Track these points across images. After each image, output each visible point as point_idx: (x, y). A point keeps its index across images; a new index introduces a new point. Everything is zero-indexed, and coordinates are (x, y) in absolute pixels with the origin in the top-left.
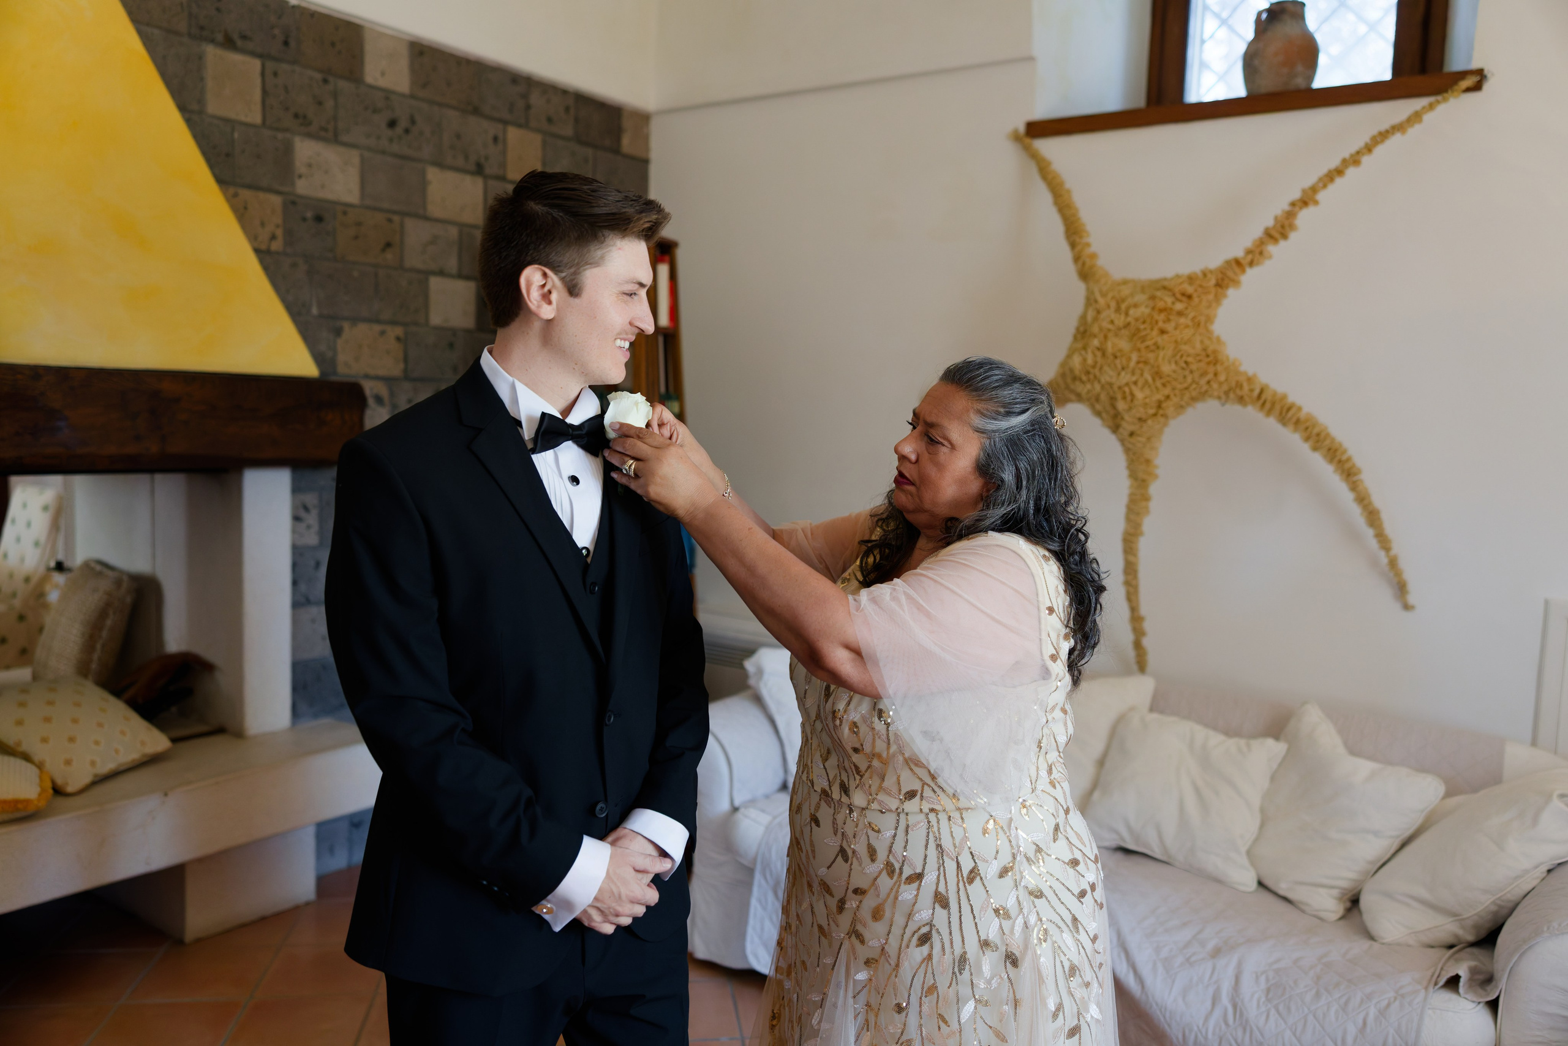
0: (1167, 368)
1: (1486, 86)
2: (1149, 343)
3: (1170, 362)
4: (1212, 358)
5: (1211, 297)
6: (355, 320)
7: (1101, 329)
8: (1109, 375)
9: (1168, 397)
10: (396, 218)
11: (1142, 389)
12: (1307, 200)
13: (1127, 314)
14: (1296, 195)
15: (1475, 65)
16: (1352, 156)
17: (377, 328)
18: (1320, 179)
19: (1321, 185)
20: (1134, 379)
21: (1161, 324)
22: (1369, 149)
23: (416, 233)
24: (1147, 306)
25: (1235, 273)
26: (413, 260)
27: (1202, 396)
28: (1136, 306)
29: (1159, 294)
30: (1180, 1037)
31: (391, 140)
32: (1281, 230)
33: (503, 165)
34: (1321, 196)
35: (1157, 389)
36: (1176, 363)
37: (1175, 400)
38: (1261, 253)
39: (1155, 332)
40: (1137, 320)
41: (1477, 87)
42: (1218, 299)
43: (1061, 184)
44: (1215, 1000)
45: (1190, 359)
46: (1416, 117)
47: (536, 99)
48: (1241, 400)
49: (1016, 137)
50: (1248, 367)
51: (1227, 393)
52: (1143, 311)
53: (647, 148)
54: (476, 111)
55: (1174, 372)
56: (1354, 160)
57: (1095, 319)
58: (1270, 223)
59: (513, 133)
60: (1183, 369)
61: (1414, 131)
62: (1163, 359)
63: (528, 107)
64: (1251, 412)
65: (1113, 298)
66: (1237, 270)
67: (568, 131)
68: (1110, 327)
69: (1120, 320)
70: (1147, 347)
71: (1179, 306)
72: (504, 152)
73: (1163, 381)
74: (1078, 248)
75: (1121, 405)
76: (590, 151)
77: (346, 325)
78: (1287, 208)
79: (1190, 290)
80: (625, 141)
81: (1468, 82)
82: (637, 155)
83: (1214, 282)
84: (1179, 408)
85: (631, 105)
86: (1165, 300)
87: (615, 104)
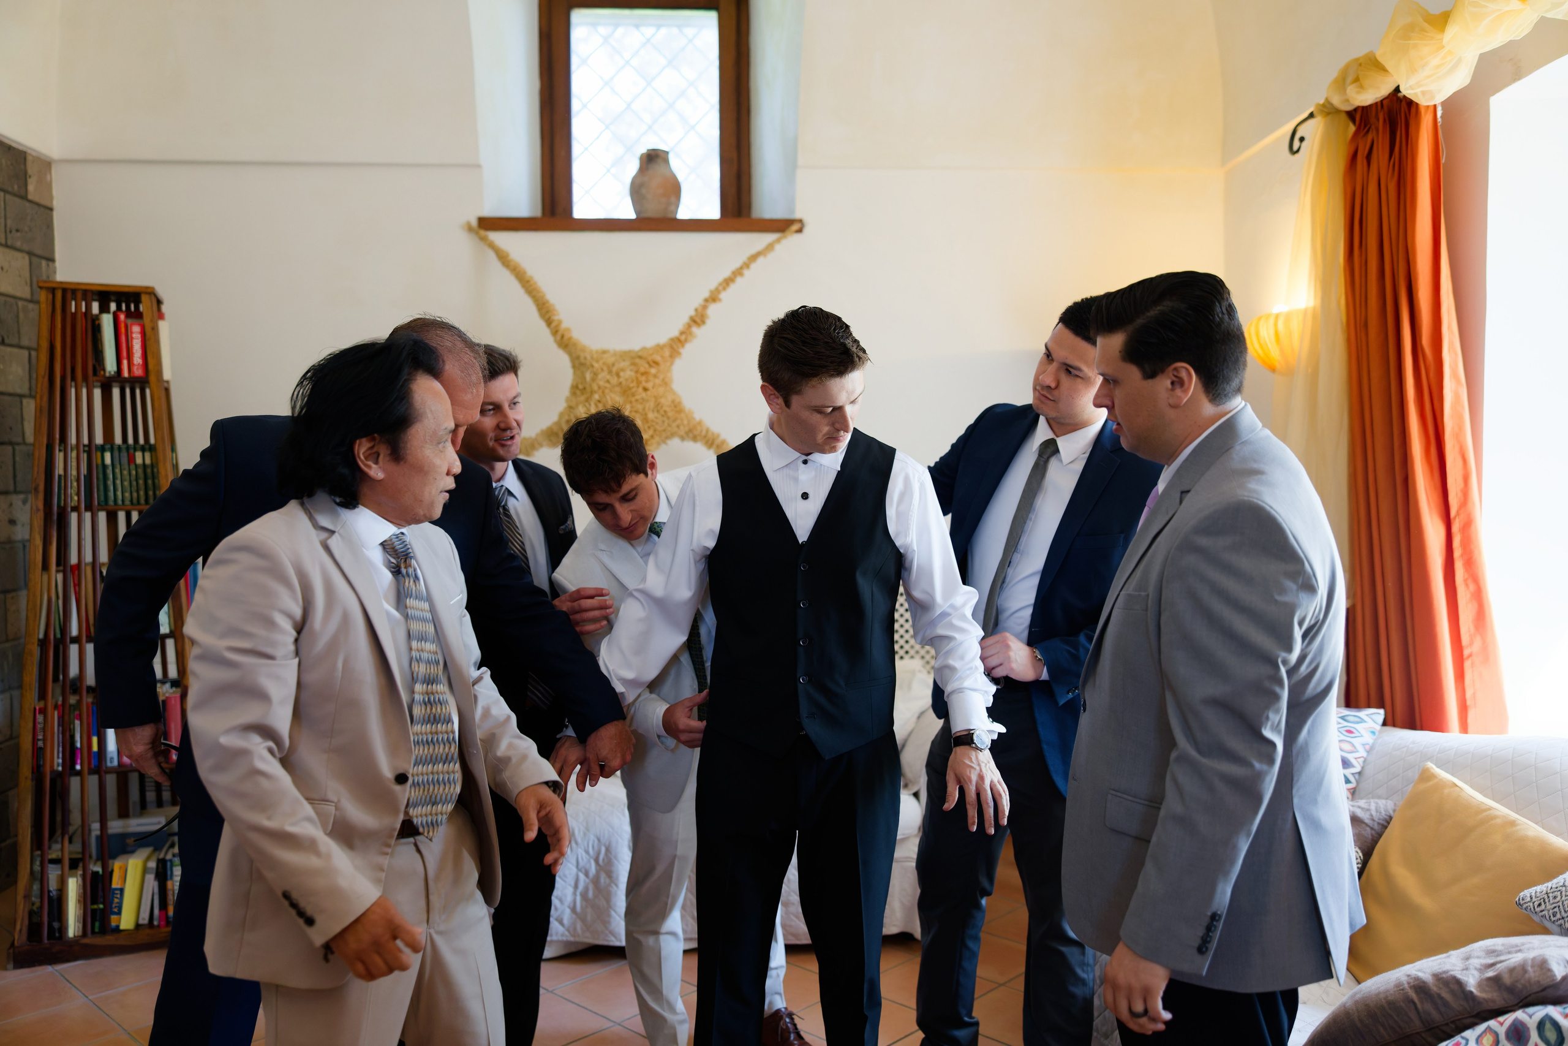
0: (651, 416)
1: (806, 230)
2: (638, 397)
3: (653, 411)
4: (677, 407)
5: (668, 364)
7: (599, 387)
12: (713, 298)
13: (618, 375)
14: (706, 294)
15: (797, 215)
16: (737, 270)
18: (720, 284)
19: (721, 288)
21: (644, 384)
22: (746, 265)
24: (631, 370)
25: (678, 347)
27: (673, 435)
28: (623, 370)
29: (638, 361)
32: (698, 319)
34: (723, 295)
36: (658, 411)
37: (657, 439)
38: (691, 334)
39: (640, 390)
40: (627, 380)
41: (800, 231)
42: (672, 364)
43: (525, 273)
45: (667, 409)
46: (770, 247)
48: (695, 439)
49: (470, 229)
50: (697, 416)
51: (687, 433)
52: (628, 374)
53: (51, 198)
55: (656, 418)
56: (738, 273)
57: (593, 380)
58: (692, 313)
60: (663, 416)
61: (771, 256)
64: (700, 447)
65: (604, 363)
66: (679, 344)
68: (607, 385)
69: (614, 380)
70: (637, 400)
71: (653, 371)
73: (649, 424)
74: (553, 325)
78: (703, 303)
79: (658, 358)
80: (31, 188)
81: (795, 227)
82: (43, 202)
83: (667, 353)
84: (659, 444)
85: (34, 150)
86: (644, 366)
87: (21, 148)
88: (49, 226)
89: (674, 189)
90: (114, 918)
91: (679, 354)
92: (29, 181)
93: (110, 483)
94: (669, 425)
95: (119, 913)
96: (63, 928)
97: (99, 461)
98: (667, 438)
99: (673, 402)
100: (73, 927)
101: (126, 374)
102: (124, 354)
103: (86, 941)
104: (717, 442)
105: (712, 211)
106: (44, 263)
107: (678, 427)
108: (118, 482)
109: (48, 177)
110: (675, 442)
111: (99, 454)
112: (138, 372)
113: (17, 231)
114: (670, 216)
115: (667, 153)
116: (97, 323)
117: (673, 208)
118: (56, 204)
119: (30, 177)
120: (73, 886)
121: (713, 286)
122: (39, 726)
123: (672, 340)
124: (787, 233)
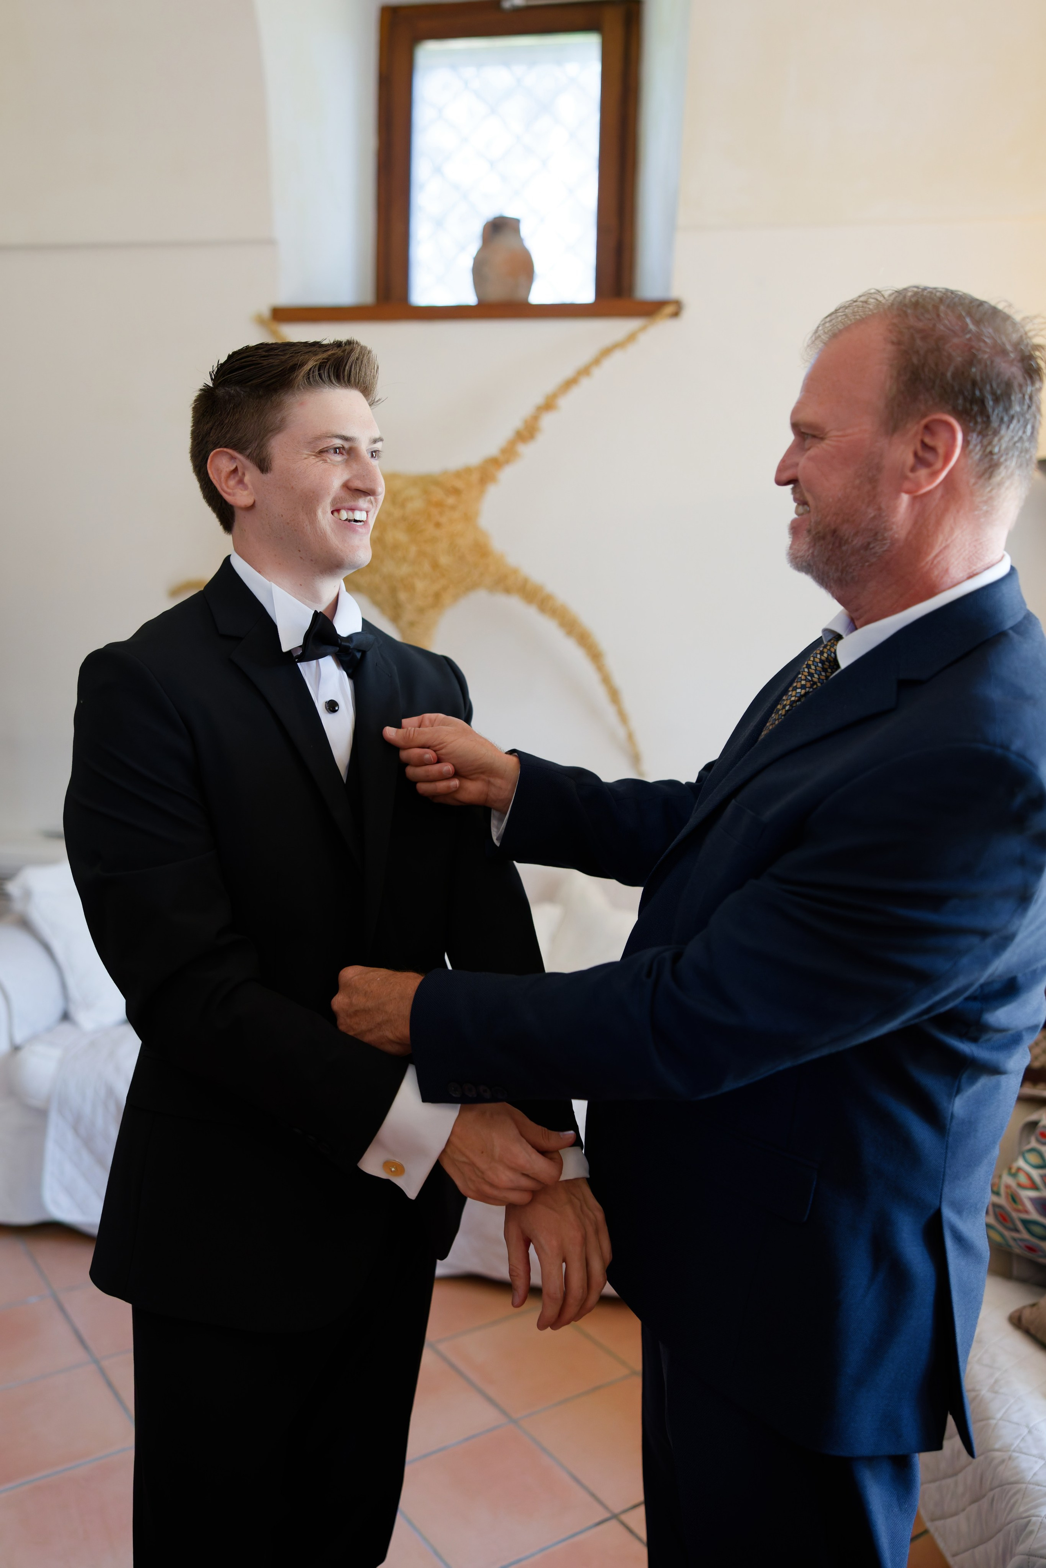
0: (444, 560)
1: (685, 314)
2: (426, 536)
3: (447, 554)
4: (482, 550)
5: (476, 492)
8: (389, 567)
9: (446, 587)
11: (422, 579)
12: (548, 405)
13: (402, 507)
14: (540, 400)
15: (675, 293)
16: (584, 367)
18: (559, 387)
19: (560, 392)
20: (414, 570)
21: (436, 518)
22: (597, 361)
24: (421, 500)
25: (493, 470)
27: (473, 587)
28: (411, 499)
29: (431, 488)
32: (527, 433)
34: (562, 402)
35: (436, 579)
36: (453, 555)
37: (452, 590)
38: (514, 452)
39: (431, 525)
41: (676, 314)
42: (482, 492)
45: (467, 552)
46: (631, 338)
48: (508, 591)
49: (262, 320)
50: (512, 562)
51: (495, 584)
52: (417, 504)
55: (451, 563)
56: (585, 371)
58: (520, 425)
60: (460, 560)
61: (632, 349)
62: (441, 551)
64: (515, 604)
66: (495, 467)
68: (388, 519)
69: (397, 514)
70: (425, 539)
71: (451, 501)
73: (441, 571)
75: (403, 596)
78: (534, 412)
79: (459, 484)
81: (671, 310)
83: (475, 477)
84: (455, 598)
86: (438, 494)
91: (495, 479)
94: (471, 572)
98: (463, 590)
99: (474, 543)
104: (542, 596)
105: (586, 292)
107: (483, 574)
110: (478, 596)
121: (550, 389)
123: (487, 461)
124: (658, 318)
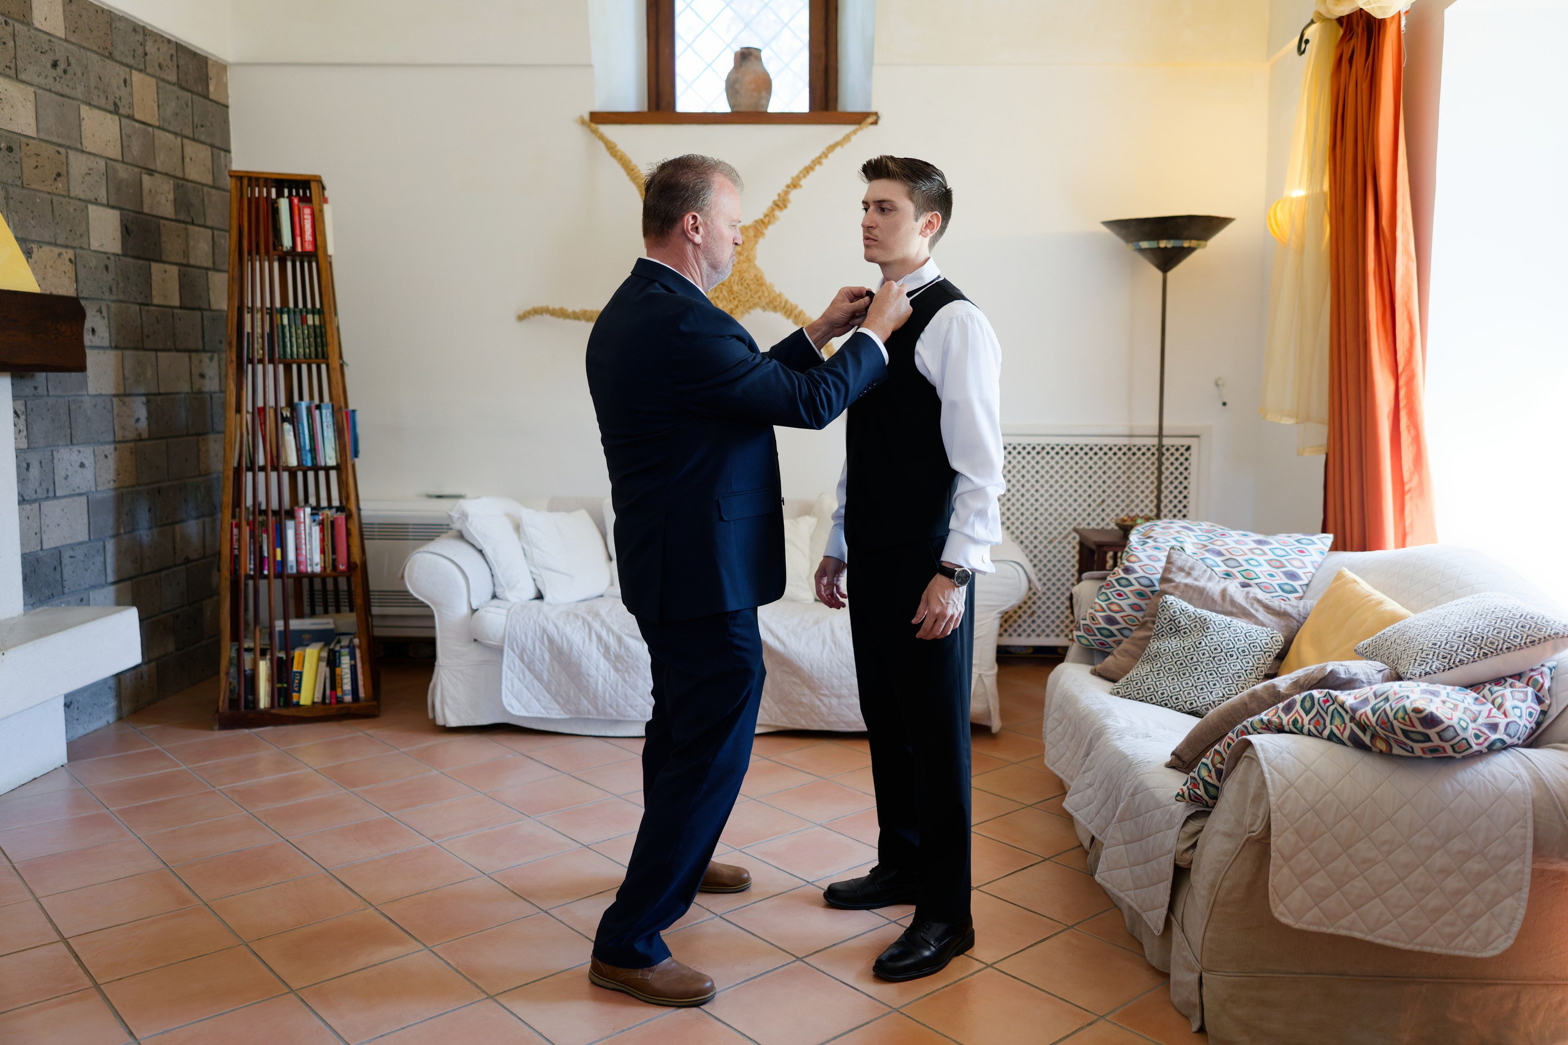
0: (736, 288)
1: (880, 122)
3: (738, 284)
4: (759, 281)
5: (752, 243)
6: (41, 243)
9: (737, 306)
10: (62, 150)
11: (722, 301)
12: (794, 185)
14: (789, 181)
15: (873, 109)
16: (817, 159)
17: (57, 250)
18: (801, 172)
19: (801, 175)
20: (717, 295)
22: (825, 155)
23: (78, 165)
25: (762, 228)
26: (77, 191)
27: (755, 305)
30: (809, 667)
31: (55, 79)
32: (781, 203)
33: (131, 106)
34: (803, 182)
35: (730, 301)
36: (742, 284)
37: (741, 308)
38: (773, 216)
41: (875, 123)
42: (756, 245)
43: (630, 162)
44: (824, 643)
45: (750, 282)
46: (847, 138)
47: (150, 48)
48: (775, 309)
49: (583, 122)
50: (778, 289)
51: (767, 304)
53: (227, 97)
54: (110, 56)
55: (741, 290)
56: (817, 161)
58: (776, 198)
59: (136, 77)
60: (746, 288)
61: (847, 146)
62: (734, 282)
63: (146, 54)
64: (779, 317)
66: (763, 226)
67: (173, 78)
72: (131, 94)
73: (734, 296)
76: (190, 94)
77: (35, 247)
78: (785, 189)
80: (212, 88)
81: (871, 119)
82: (220, 101)
83: (752, 234)
84: (743, 313)
85: (214, 56)
87: (204, 54)
88: (226, 121)
89: (765, 85)
90: (295, 695)
91: (763, 234)
92: (210, 81)
93: (287, 340)
94: (752, 297)
95: (299, 691)
96: (256, 701)
97: (279, 322)
98: (750, 308)
99: (755, 276)
100: (264, 702)
101: (299, 249)
102: (298, 232)
103: (274, 711)
104: (796, 312)
105: (801, 104)
106: (222, 153)
107: (760, 298)
108: (294, 339)
109: (225, 78)
110: (757, 312)
111: (279, 316)
112: (309, 247)
113: (202, 126)
114: (762, 110)
115: (759, 51)
116: (276, 205)
117: (763, 102)
118: (231, 102)
119: (211, 79)
120: (263, 667)
121: (795, 174)
122: (235, 538)
123: (756, 221)
124: (862, 125)
